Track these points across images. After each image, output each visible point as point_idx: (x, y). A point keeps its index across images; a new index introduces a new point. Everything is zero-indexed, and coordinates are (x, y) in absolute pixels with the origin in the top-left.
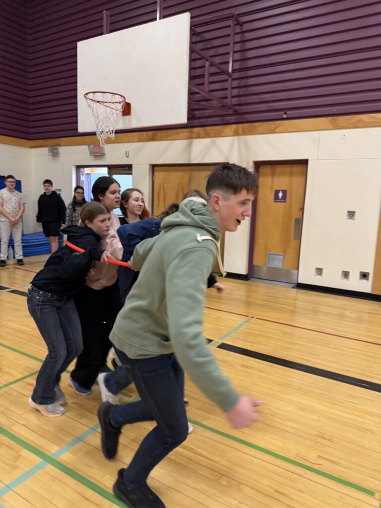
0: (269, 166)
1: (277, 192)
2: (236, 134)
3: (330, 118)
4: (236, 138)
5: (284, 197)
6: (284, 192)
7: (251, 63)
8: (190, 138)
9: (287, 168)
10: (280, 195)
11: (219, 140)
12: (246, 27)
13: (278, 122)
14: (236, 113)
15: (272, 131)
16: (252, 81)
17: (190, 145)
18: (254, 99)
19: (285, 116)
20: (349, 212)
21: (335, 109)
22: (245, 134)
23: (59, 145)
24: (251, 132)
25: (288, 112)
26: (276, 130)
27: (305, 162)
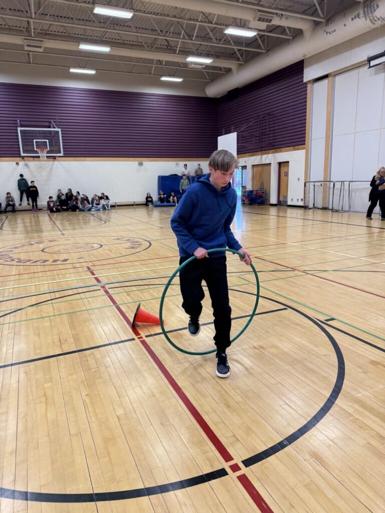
0: (283, 164)
2: (273, 153)
7: (276, 128)
8: (261, 155)
9: (286, 164)
10: (286, 174)
11: (269, 155)
13: (282, 149)
14: (272, 146)
15: (281, 152)
16: (276, 134)
17: (261, 158)
18: (276, 140)
20: (298, 178)
21: (294, 144)
24: (276, 152)
25: (284, 145)
27: (288, 162)
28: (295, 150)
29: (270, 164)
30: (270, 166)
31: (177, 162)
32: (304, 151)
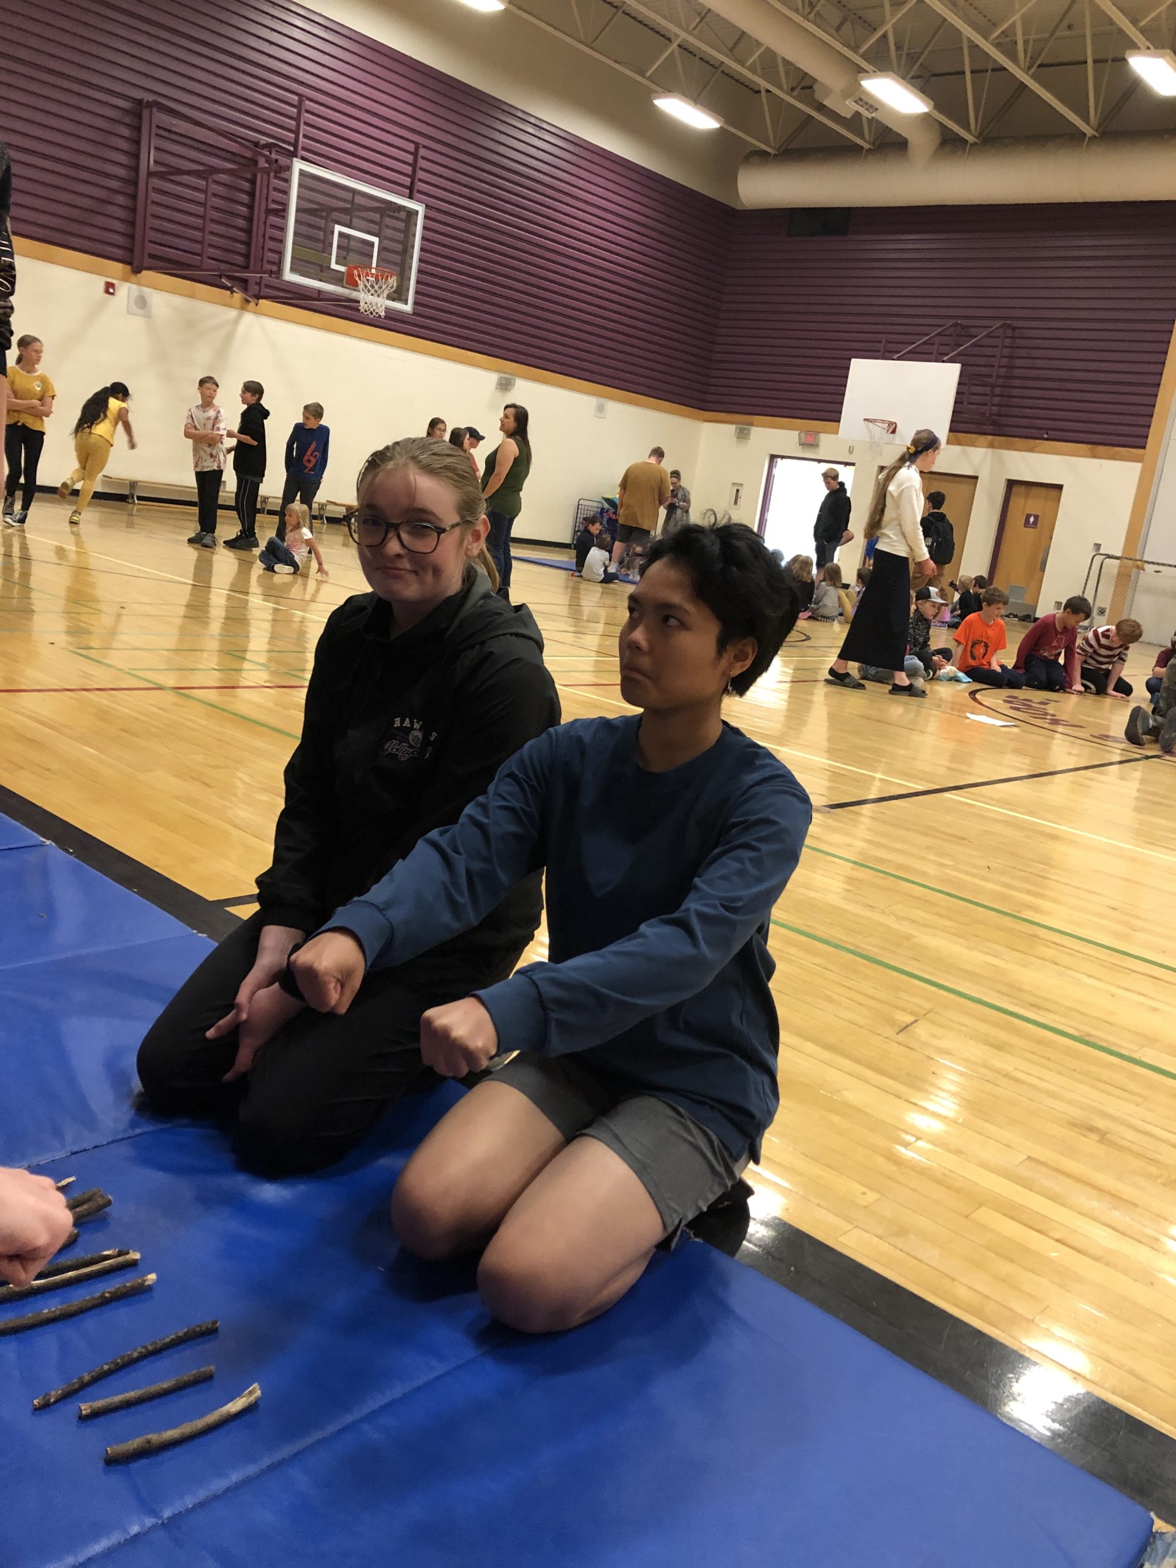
0: (1023, 487)
1: (1028, 516)
2: (991, 446)
3: (1089, 446)
4: (990, 450)
5: (1035, 523)
6: (1036, 517)
7: (1018, 372)
9: (1043, 491)
10: (1032, 519)
11: (971, 450)
12: (1017, 333)
13: (1038, 441)
14: (997, 424)
15: (1031, 450)
16: (1015, 392)
18: (1015, 411)
19: (1045, 436)
20: (1095, 544)
21: (1096, 437)
22: (1000, 447)
23: (752, 424)
24: (1009, 447)
25: (1050, 432)
26: (1036, 449)
27: (1060, 487)
28: (1095, 456)
29: (976, 478)
30: (975, 485)
31: (602, 400)
32: (1138, 466)
